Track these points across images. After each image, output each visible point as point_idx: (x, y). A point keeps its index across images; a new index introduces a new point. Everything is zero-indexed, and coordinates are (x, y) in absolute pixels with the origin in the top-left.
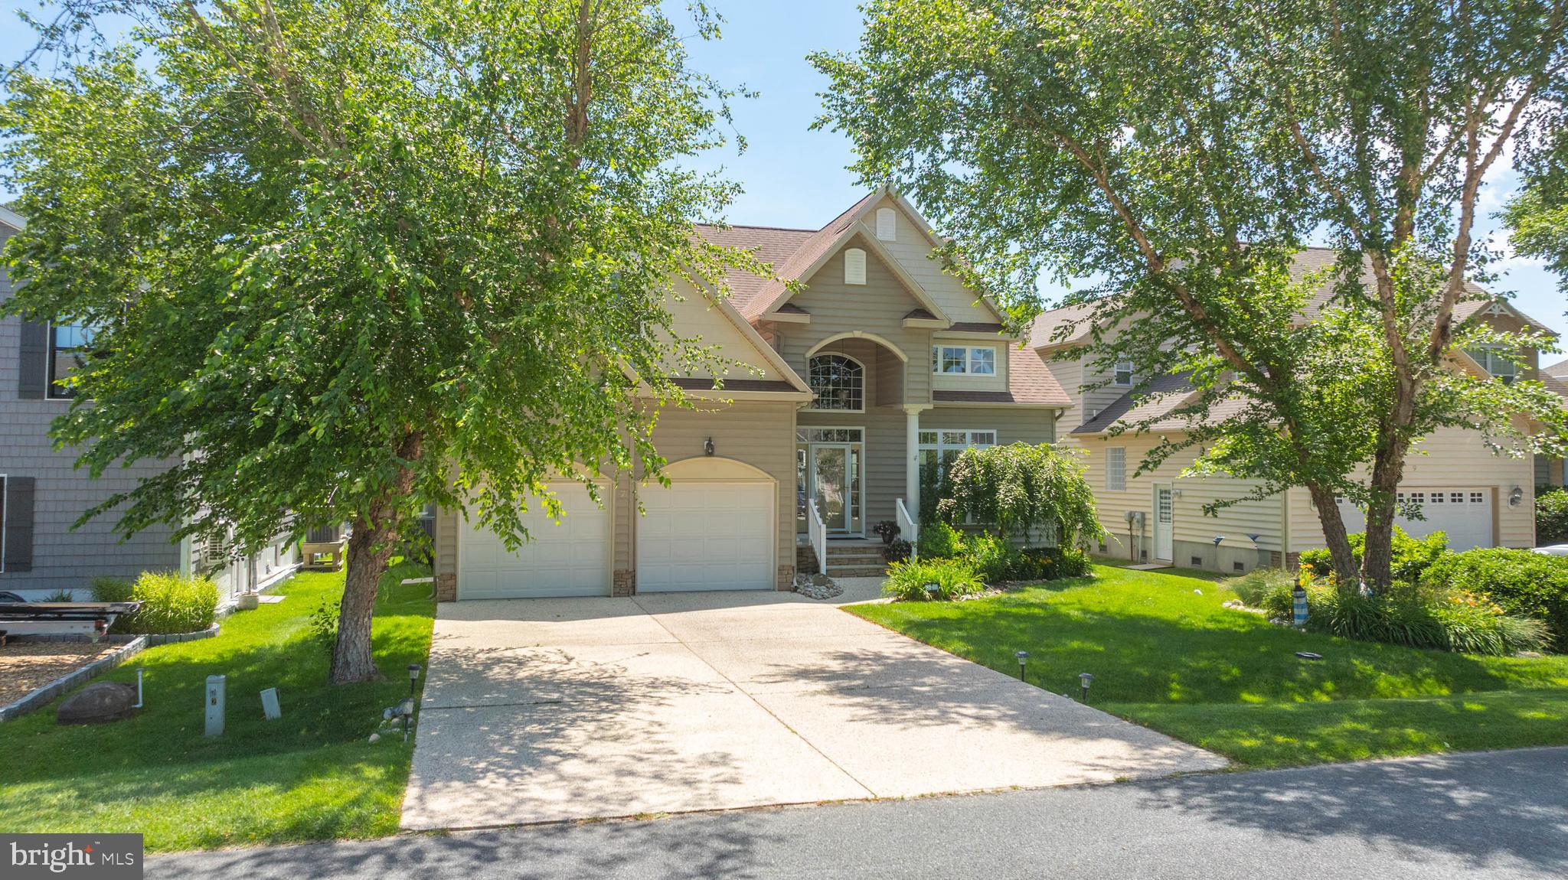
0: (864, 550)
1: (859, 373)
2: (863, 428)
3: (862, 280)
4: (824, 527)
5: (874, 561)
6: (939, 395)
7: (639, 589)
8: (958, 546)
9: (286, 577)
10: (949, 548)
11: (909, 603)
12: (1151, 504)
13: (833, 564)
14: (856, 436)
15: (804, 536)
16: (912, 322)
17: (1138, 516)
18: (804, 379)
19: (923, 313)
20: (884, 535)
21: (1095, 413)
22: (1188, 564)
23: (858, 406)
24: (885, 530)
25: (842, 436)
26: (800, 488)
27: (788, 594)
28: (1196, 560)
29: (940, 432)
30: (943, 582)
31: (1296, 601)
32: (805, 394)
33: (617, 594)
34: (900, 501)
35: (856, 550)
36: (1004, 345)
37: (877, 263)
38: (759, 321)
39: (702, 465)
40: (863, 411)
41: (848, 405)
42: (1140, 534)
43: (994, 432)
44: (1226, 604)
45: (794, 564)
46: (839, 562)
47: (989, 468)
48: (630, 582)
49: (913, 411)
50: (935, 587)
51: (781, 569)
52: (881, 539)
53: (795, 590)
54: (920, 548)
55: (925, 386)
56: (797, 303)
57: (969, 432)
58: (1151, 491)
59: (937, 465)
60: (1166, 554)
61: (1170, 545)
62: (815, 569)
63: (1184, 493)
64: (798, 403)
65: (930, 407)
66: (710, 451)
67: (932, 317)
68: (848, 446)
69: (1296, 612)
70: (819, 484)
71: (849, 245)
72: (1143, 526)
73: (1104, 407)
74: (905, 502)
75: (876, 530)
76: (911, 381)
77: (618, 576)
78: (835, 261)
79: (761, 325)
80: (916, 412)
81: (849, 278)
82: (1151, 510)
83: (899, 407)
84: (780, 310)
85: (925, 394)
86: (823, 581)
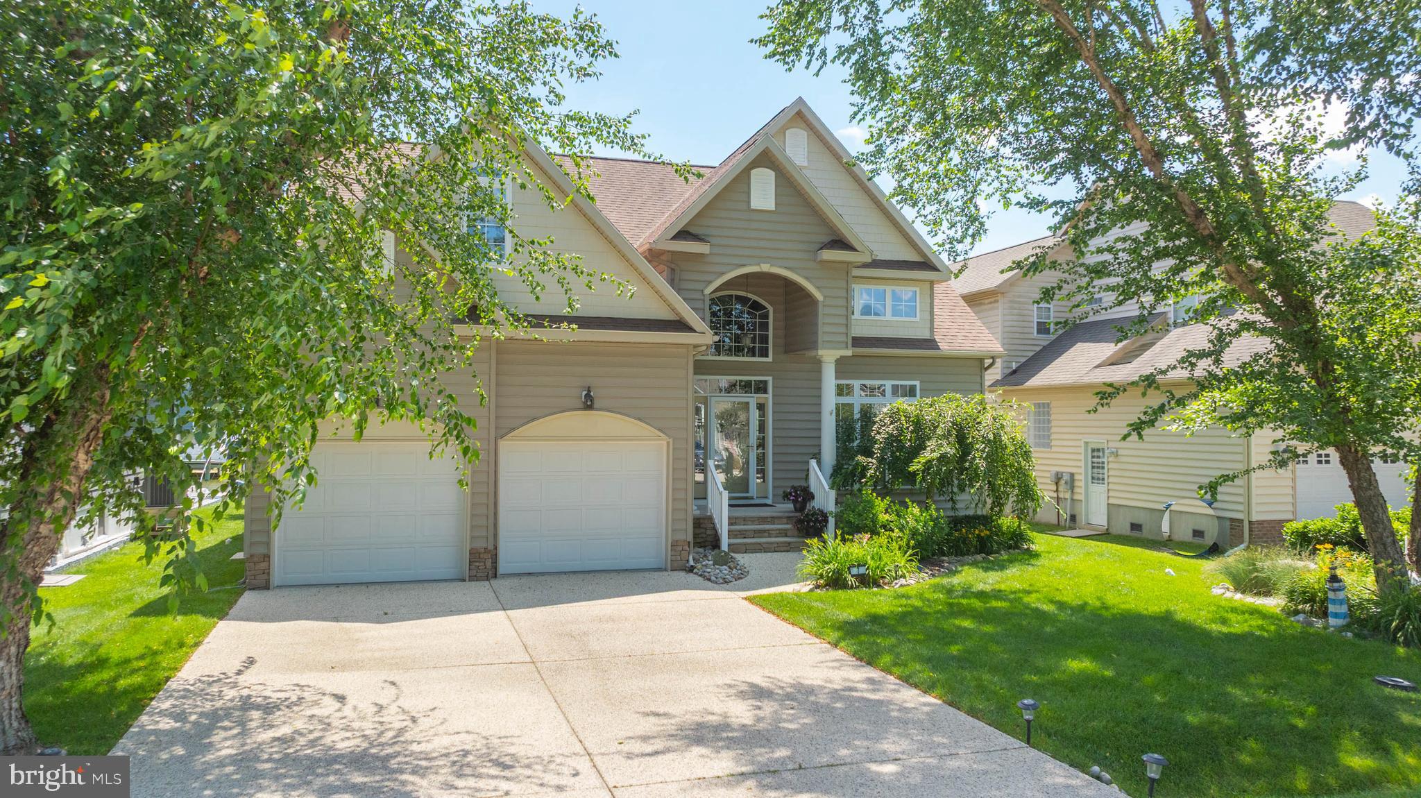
0: (773, 520)
1: (766, 316)
2: (769, 379)
3: (770, 205)
4: (726, 494)
5: (784, 533)
6: (858, 342)
7: (502, 569)
8: (883, 517)
9: (110, 548)
10: (874, 520)
11: (832, 593)
12: (1082, 464)
13: (736, 537)
14: (761, 388)
15: (701, 502)
16: (828, 255)
17: (1066, 477)
18: (703, 319)
19: (841, 243)
20: (795, 502)
21: (1014, 366)
22: (1126, 530)
23: (764, 353)
24: (797, 496)
25: (746, 387)
26: (698, 446)
27: (682, 575)
28: (1136, 527)
29: (856, 384)
30: (871, 563)
31: (1331, 595)
32: (704, 336)
33: (473, 578)
34: (813, 463)
35: (763, 520)
36: (927, 285)
37: (787, 182)
38: (650, 250)
39: (578, 420)
40: (770, 359)
41: (752, 352)
42: (1068, 496)
43: (917, 383)
44: (1217, 591)
45: (690, 538)
46: (743, 534)
47: (918, 424)
48: (489, 563)
49: (829, 357)
50: (862, 570)
51: (675, 545)
52: (790, 506)
53: (691, 570)
54: (839, 518)
55: (843, 330)
56: (693, 230)
57: (888, 384)
58: (1082, 450)
59: (855, 421)
60: (1099, 519)
61: (1104, 510)
62: (716, 544)
63: (1120, 452)
64: (695, 346)
65: (849, 353)
66: (589, 403)
67: (852, 249)
68: (753, 399)
69: (1331, 608)
70: (720, 443)
71: (755, 164)
72: (1072, 488)
73: (1024, 360)
74: (819, 463)
75: (786, 496)
76: (826, 323)
77: (475, 556)
78: (739, 183)
79: (653, 256)
80: (832, 360)
81: (755, 204)
82: (1082, 470)
83: (812, 353)
84: (674, 238)
85: (843, 338)
86: (723, 560)
